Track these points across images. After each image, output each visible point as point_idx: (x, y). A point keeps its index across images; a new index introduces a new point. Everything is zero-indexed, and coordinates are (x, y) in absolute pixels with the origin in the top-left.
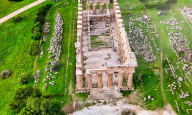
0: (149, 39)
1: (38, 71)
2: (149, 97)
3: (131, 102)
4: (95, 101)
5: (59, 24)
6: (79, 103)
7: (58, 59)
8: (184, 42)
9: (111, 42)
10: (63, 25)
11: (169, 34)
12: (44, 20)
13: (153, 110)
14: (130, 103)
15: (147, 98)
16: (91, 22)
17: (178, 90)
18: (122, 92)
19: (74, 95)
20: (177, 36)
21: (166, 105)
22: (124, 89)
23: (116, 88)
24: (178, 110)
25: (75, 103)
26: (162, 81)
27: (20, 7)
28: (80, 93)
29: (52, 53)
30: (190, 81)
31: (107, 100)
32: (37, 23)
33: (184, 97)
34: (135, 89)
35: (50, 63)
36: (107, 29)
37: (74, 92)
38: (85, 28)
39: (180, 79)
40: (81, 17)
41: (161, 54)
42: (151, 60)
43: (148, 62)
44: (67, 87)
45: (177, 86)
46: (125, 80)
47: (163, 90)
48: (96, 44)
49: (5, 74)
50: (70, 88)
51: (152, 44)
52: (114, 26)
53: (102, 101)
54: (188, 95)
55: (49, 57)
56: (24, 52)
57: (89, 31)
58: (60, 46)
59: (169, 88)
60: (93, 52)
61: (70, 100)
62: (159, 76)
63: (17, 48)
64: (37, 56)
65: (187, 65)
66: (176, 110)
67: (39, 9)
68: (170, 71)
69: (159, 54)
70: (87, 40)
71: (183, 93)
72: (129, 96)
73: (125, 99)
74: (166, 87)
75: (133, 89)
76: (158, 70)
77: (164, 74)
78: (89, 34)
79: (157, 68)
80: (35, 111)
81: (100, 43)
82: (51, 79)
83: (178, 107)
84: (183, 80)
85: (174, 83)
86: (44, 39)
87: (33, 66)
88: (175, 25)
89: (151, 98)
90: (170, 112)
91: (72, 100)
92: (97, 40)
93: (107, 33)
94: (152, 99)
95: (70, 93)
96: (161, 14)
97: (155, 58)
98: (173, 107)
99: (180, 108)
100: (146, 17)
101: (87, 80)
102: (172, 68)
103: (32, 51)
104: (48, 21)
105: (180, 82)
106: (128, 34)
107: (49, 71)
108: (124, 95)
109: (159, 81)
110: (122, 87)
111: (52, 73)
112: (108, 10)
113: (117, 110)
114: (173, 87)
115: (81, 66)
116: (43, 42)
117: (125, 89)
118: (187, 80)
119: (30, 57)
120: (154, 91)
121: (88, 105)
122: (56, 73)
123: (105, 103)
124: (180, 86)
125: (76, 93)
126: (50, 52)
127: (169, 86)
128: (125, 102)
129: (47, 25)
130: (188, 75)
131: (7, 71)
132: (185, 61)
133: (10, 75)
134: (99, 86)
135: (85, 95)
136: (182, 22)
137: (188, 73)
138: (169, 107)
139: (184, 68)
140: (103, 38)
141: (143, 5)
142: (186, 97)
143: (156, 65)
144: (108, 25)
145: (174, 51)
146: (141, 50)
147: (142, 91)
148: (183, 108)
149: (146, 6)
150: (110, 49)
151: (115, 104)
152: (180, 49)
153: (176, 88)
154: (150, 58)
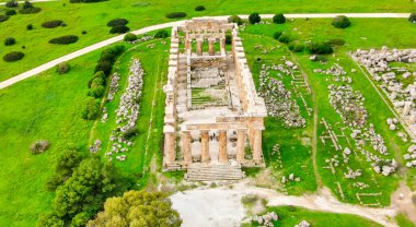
0: (294, 94)
1: (97, 141)
2: (291, 176)
3: (259, 184)
4: (196, 184)
5: (136, 74)
6: (168, 185)
7: (133, 124)
8: (354, 98)
9: (226, 98)
10: (143, 76)
11: (329, 87)
12: (111, 68)
13: (298, 195)
14: (258, 186)
15: (287, 177)
16: (192, 69)
17: (342, 167)
18: (243, 169)
19: (159, 174)
20: (343, 90)
21: (321, 187)
22: (248, 165)
23: (234, 163)
24: (342, 195)
25: (161, 186)
26: (315, 154)
27: (69, 52)
28: (171, 172)
29: (122, 116)
30: (363, 153)
31: (217, 182)
32: (99, 73)
33: (353, 177)
34: (267, 166)
35: (119, 130)
36: (220, 79)
37: (159, 171)
38: (183, 78)
39: (347, 151)
40: (175, 63)
41: (315, 116)
42: (296, 124)
43: (292, 128)
44: (147, 164)
45: (341, 161)
46: (248, 151)
47: (315, 167)
48: (200, 101)
49: (38, 146)
50: (154, 164)
51: (300, 102)
52: (232, 76)
53: (209, 183)
54: (359, 174)
55: (117, 122)
56: (74, 115)
57: (189, 81)
58: (138, 106)
59: (328, 164)
60: (194, 112)
61: (152, 181)
62: (311, 148)
63: (61, 110)
64: (96, 122)
65: (360, 131)
66: (338, 195)
67: (103, 53)
68: (329, 140)
69: (312, 117)
70: (185, 95)
71: (351, 171)
72: (257, 175)
73: (249, 180)
74: (322, 163)
75: (264, 165)
76: (308, 139)
77: (319, 144)
78: (189, 86)
79: (307, 136)
80: (93, 177)
81: (208, 99)
82: (120, 152)
83: (341, 191)
84: (352, 153)
85: (336, 156)
86: (110, 97)
87: (88, 136)
88: (341, 75)
89: (294, 177)
90: (327, 198)
91: (155, 181)
92: (202, 94)
93: (221, 85)
94: (298, 179)
95: (153, 171)
96: (316, 60)
97: (304, 122)
98: (333, 191)
99: (345, 193)
100: (289, 63)
101: (182, 151)
102: (333, 136)
103: (88, 112)
104: (117, 70)
105: (347, 155)
106: (257, 88)
107: (116, 141)
108: (247, 174)
109: (309, 155)
110: (244, 162)
111: (122, 144)
112: (223, 50)
113: (235, 195)
114: (334, 163)
115: (172, 120)
116: (108, 101)
117: (250, 164)
118: (359, 153)
119: (85, 122)
120: (302, 169)
121: (183, 189)
122: (129, 143)
123: (214, 186)
124: (345, 161)
125: (164, 171)
126: (119, 114)
127: (327, 161)
128: (249, 184)
129: (115, 76)
130: (360, 146)
131: (42, 142)
132: (355, 124)
133: (47, 148)
134: (204, 158)
135: (179, 174)
136: (353, 70)
137: (361, 142)
138: (326, 190)
139: (353, 135)
140: (213, 92)
141: (286, 47)
142: (357, 177)
143: (305, 132)
144: (222, 73)
145: (338, 111)
146: (280, 111)
147: (279, 168)
148: (350, 192)
149: (291, 49)
150: (225, 108)
151: (231, 187)
152: (347, 109)
153: (340, 164)
154: (295, 121)
